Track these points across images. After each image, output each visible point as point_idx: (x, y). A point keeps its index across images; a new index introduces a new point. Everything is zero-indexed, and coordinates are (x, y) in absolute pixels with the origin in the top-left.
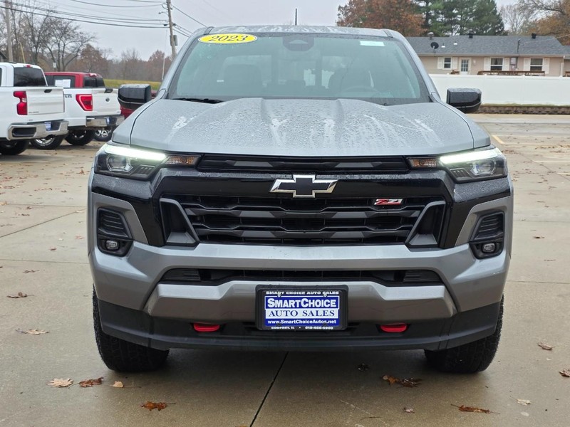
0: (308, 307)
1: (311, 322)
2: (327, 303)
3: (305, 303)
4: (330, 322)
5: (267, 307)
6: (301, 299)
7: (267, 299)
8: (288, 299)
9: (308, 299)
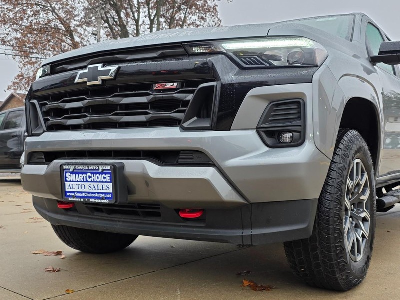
0: (91, 182)
1: (94, 195)
2: (105, 178)
3: (90, 177)
4: (107, 196)
5: (67, 181)
6: (86, 173)
7: (66, 173)
8: (79, 173)
9: (92, 173)
